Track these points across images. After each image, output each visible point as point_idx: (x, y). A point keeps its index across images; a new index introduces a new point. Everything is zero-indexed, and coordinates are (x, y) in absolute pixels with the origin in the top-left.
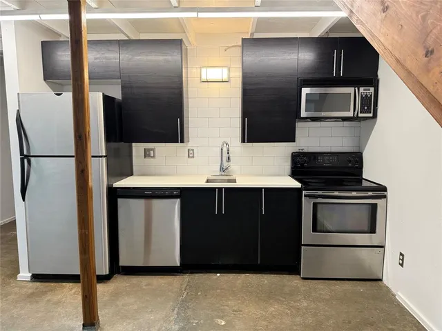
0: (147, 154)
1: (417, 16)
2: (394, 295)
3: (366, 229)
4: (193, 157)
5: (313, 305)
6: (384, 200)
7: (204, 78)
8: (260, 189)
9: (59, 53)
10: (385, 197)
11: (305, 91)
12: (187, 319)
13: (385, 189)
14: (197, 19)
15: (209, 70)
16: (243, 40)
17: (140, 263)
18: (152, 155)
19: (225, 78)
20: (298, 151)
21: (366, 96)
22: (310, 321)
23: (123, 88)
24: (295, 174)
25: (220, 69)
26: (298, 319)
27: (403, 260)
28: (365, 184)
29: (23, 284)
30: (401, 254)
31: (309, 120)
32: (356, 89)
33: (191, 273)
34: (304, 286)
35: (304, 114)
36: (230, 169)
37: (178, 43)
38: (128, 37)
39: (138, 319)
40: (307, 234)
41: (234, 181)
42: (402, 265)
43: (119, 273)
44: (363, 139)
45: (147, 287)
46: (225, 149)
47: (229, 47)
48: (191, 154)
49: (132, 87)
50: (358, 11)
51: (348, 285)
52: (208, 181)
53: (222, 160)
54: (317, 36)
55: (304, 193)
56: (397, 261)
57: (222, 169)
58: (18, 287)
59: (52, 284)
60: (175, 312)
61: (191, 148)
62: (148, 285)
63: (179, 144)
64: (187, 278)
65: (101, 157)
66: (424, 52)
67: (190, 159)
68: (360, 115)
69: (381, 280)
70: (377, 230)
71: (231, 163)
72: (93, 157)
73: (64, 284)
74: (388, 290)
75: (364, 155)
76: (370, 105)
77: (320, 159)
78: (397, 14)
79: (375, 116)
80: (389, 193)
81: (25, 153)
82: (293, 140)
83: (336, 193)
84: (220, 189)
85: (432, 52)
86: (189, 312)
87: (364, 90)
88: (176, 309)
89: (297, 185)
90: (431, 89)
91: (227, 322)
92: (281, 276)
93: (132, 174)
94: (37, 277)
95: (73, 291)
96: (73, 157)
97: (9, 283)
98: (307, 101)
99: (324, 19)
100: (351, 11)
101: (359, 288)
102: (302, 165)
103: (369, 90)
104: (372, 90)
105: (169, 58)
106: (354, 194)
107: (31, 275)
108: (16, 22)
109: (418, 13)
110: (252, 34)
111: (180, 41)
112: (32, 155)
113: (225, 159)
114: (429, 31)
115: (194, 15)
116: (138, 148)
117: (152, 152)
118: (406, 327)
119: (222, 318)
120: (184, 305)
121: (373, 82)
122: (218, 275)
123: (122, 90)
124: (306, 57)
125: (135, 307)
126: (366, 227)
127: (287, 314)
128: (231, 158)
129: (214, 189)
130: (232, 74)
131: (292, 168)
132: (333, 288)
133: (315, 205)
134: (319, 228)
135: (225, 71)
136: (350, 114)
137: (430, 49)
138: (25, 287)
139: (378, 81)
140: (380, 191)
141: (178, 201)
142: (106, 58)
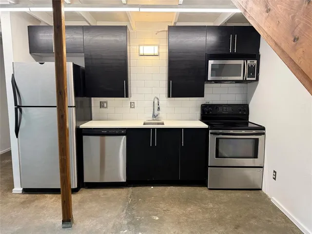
0: (102, 105)
1: (289, 16)
2: (270, 199)
3: (251, 155)
4: (134, 107)
5: (216, 206)
6: (263, 136)
7: (141, 53)
8: (181, 129)
9: (41, 35)
10: (264, 134)
11: (211, 62)
12: (133, 217)
13: (264, 129)
14: (139, 12)
15: (145, 47)
16: (169, 27)
17: (98, 180)
18: (105, 106)
19: (156, 53)
20: (205, 103)
21: (252, 66)
22: (215, 216)
23: (86, 59)
24: (203, 119)
25: (153, 47)
26: (207, 215)
27: (275, 175)
28: (250, 125)
29: (17, 195)
30: (274, 172)
31: (213, 82)
32: (245, 61)
33: (133, 186)
34: (210, 194)
35: (210, 78)
36: (159, 116)
37: (124, 29)
38: (89, 24)
39: (100, 217)
40: (212, 159)
41: (163, 124)
42: (275, 179)
43: (83, 187)
44: (249, 95)
45: (104, 196)
46: (156, 102)
47: (159, 32)
48: (132, 105)
49: (91, 59)
50: (250, 11)
51: (239, 193)
52: (144, 124)
53: (154, 110)
54: (219, 25)
55: (210, 131)
56: (272, 176)
57: (154, 116)
58: (13, 197)
59: (38, 195)
60: (124, 212)
61: (132, 101)
62: (104, 194)
63: (125, 99)
64: (131, 189)
65: (72, 107)
66: (293, 39)
67: (132, 109)
68: (247, 79)
69: (261, 189)
70: (259, 156)
71: (160, 112)
72: (69, 107)
73: (46, 195)
74: (266, 196)
75: (249, 106)
76: (254, 72)
77: (220, 109)
78: (276, 14)
79: (257, 79)
80: (267, 131)
81: (18, 104)
82: (202, 96)
83: (232, 132)
84: (153, 129)
85: (298, 39)
86: (134, 212)
87: (250, 62)
88: (125, 211)
89: (205, 126)
90: (297, 62)
91: (160, 218)
92: (195, 188)
93: (91, 120)
94: (26, 191)
95: (53, 200)
96: (56, 107)
97: (7, 195)
98: (212, 69)
99: (224, 13)
100: (245, 11)
101: (247, 194)
102: (208, 113)
103: (254, 62)
104: (255, 62)
105: (118, 39)
106: (243, 132)
107: (22, 189)
108: (11, 13)
109: (289, 14)
110: (175, 23)
111: (126, 27)
112: (22, 105)
113: (156, 108)
114: (296, 26)
115: (137, 9)
116: (95, 101)
117: (105, 104)
118: (277, 219)
119: (156, 215)
120: (130, 208)
121: (256, 56)
122: (152, 187)
123: (85, 61)
124: (211, 39)
125: (96, 209)
126: (251, 154)
127: (199, 212)
128: (160, 108)
129: (149, 129)
130: (161, 50)
131: (201, 115)
132: (229, 195)
133: (217, 139)
134: (220, 155)
135: (156, 48)
136: (241, 78)
137: (297, 37)
138: (18, 197)
139: (260, 56)
140: (261, 129)
141: (124, 137)
142: (73, 38)
